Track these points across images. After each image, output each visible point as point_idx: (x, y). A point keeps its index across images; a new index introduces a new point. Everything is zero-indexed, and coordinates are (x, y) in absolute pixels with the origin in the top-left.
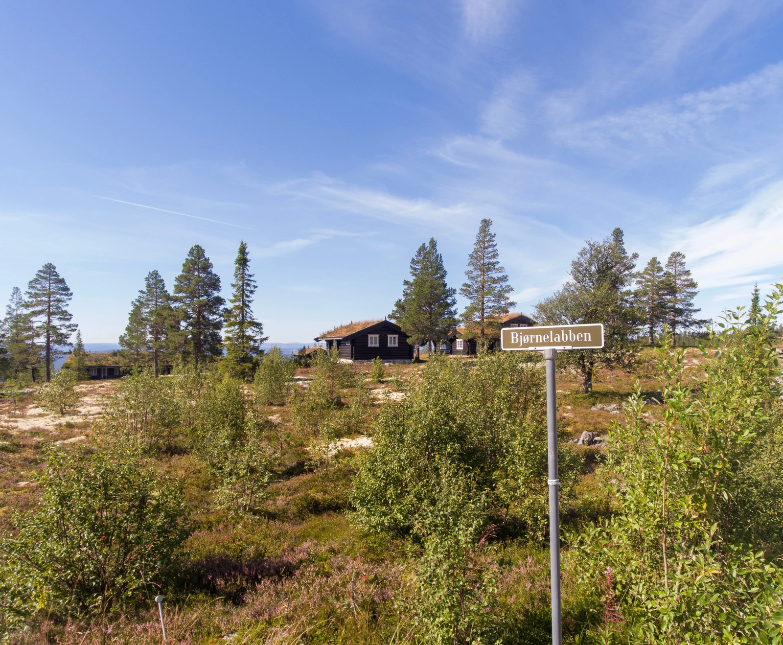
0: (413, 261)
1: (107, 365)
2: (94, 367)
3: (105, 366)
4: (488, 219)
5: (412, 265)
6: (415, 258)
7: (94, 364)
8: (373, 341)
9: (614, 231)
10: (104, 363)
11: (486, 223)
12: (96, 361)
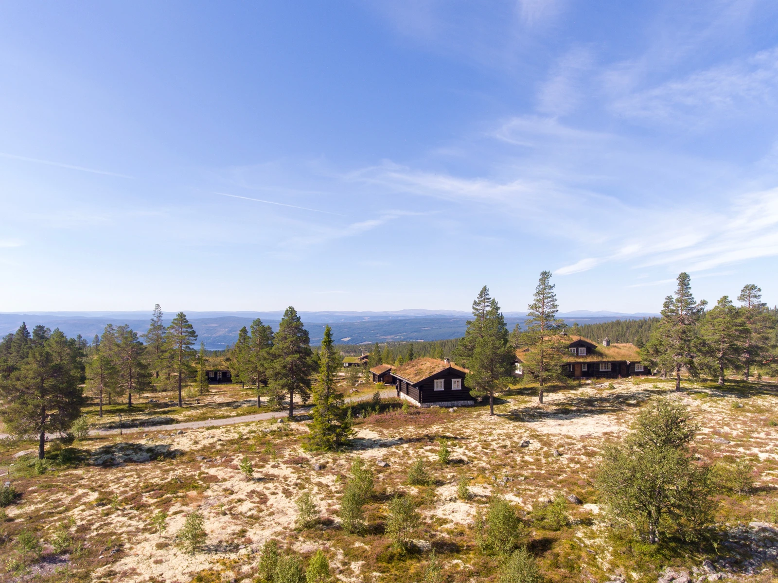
0: (475, 303)
1: (221, 370)
2: (212, 371)
3: (220, 371)
4: (547, 271)
5: (475, 306)
6: (477, 300)
7: (212, 369)
8: (439, 386)
9: (680, 276)
10: (219, 368)
11: (545, 275)
12: (213, 366)
